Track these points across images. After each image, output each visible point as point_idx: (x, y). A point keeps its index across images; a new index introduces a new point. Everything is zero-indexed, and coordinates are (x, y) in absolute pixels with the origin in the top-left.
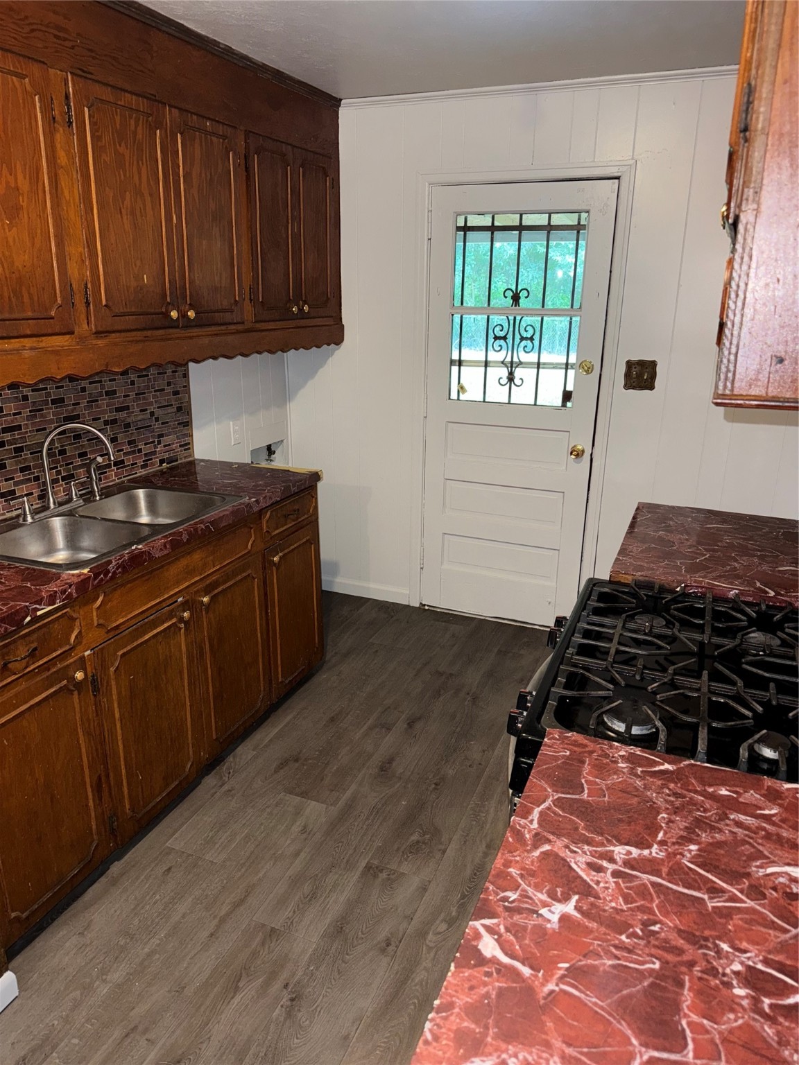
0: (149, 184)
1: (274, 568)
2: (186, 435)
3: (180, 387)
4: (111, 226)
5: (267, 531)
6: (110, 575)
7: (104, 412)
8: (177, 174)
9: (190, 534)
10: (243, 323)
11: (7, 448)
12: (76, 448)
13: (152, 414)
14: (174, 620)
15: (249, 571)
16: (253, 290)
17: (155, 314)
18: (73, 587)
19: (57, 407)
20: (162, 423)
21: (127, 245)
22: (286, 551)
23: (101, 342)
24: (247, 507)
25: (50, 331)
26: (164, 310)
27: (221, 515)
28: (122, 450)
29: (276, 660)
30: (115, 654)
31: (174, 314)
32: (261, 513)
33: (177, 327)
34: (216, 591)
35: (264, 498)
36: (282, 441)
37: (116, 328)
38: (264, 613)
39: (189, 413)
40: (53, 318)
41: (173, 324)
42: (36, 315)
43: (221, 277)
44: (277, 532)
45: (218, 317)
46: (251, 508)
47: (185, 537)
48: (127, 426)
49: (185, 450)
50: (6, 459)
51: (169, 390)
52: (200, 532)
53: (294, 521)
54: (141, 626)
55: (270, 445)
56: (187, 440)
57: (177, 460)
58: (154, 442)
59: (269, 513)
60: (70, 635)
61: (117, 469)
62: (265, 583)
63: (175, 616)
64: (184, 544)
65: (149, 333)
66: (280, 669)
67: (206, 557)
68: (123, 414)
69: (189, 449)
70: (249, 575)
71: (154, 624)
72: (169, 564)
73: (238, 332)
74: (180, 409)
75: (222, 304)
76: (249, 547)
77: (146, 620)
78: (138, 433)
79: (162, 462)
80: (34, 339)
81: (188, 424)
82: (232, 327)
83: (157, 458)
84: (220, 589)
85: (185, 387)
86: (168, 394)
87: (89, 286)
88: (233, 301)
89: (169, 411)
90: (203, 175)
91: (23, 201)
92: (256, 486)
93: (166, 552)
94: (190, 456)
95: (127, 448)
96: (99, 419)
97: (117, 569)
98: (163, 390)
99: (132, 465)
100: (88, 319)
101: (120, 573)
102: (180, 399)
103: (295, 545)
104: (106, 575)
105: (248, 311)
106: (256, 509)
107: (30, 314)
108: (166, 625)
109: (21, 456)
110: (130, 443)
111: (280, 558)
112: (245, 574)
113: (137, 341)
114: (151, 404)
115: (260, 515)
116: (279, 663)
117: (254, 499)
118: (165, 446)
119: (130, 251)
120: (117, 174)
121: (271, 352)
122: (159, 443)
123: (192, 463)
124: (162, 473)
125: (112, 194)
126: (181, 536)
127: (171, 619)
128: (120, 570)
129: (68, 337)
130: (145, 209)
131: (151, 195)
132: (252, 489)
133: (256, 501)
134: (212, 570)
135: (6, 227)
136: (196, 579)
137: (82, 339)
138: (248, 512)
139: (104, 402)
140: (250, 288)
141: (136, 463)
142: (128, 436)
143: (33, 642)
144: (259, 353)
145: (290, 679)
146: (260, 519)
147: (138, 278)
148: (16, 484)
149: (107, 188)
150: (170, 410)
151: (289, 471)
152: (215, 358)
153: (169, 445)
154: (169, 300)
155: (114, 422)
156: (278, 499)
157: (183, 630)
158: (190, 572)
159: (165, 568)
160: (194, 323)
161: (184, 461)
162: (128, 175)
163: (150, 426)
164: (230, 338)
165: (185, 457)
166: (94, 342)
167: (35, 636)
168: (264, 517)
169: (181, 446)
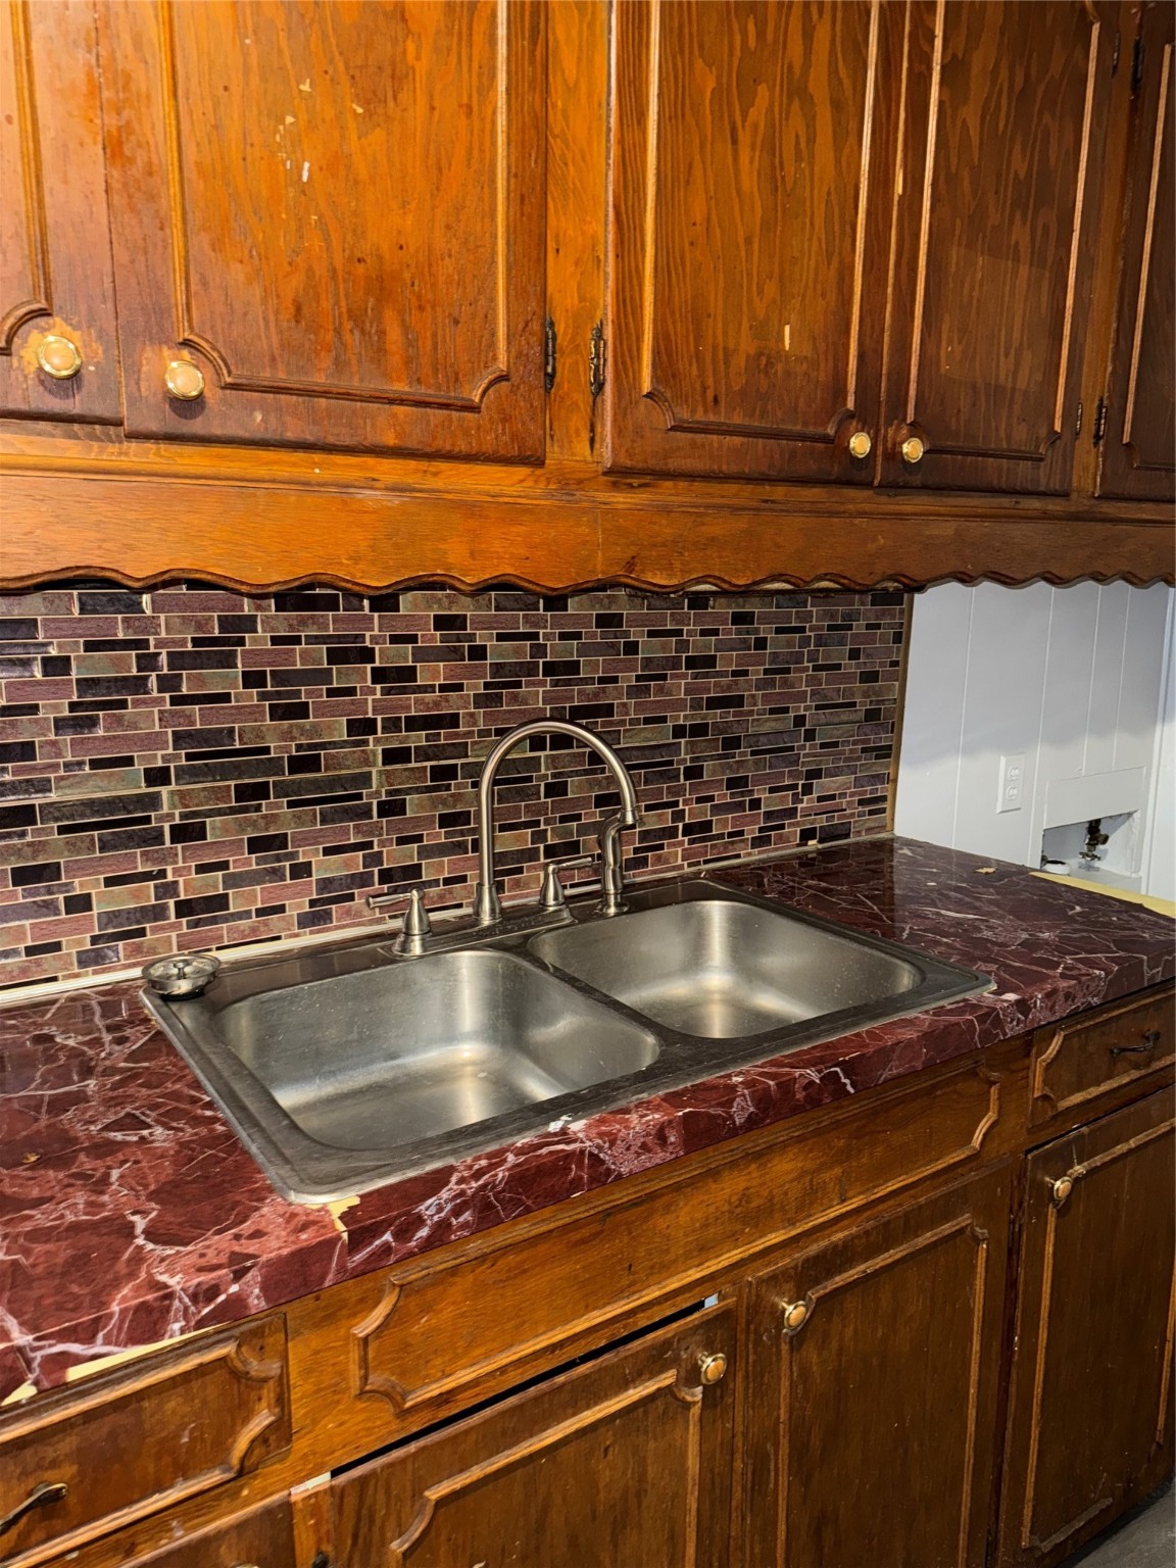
0: (833, 72)
1: (1051, 1211)
2: (879, 778)
3: (882, 664)
4: (698, 172)
5: (1045, 1097)
6: (424, 1232)
7: (679, 705)
8: (922, 58)
9: (763, 1099)
10: (1065, 495)
11: (413, 765)
12: (591, 785)
13: (800, 721)
14: (668, 1378)
15: (965, 1219)
16: (1109, 412)
17: (803, 438)
18: (254, 1276)
19: (555, 684)
20: (823, 746)
21: (741, 235)
22: (1098, 1160)
23: (621, 499)
24: (982, 1019)
25: (462, 446)
26: (831, 431)
27: (890, 1040)
28: (711, 798)
29: (1019, 1481)
30: (417, 1493)
31: (860, 444)
32: (1031, 1041)
33: (867, 485)
34: (839, 1280)
35: (1048, 996)
36: (1130, 815)
37: (673, 464)
38: (996, 1346)
39: (896, 728)
40: (473, 409)
41: (855, 473)
42: (422, 392)
43: (1017, 364)
44: (1077, 1098)
45: (994, 470)
46: (998, 1022)
47: (742, 1108)
48: (732, 743)
49: (871, 813)
50: (408, 791)
51: (850, 667)
52: (800, 1096)
53: (1137, 1067)
54: (537, 1399)
55: (1098, 821)
56: (881, 789)
57: (847, 836)
58: (795, 786)
59: (1056, 1043)
60: (233, 1433)
61: (691, 842)
62: (1013, 1251)
63: (675, 1362)
64: (735, 1132)
65: (780, 492)
66: (1028, 1512)
67: (819, 1170)
68: (729, 715)
69: (883, 811)
70: (961, 1231)
71: (590, 1393)
72: (677, 1188)
73: (1045, 516)
74: (872, 715)
75: (1009, 438)
76: (977, 1139)
77: (561, 1379)
78: (756, 762)
79: (807, 835)
80: (412, 464)
81: (888, 752)
82: (1035, 504)
83: (797, 824)
84: (853, 1274)
85: (895, 664)
86: (849, 678)
87: (609, 333)
88: (1043, 432)
89: (844, 718)
90: (1004, 74)
91: (418, 58)
92: (1030, 945)
93: (660, 1156)
94: (882, 828)
95: (723, 796)
96: (664, 720)
97: (457, 1212)
98: (838, 667)
99: (731, 835)
100: (592, 429)
101: (465, 1226)
102: (878, 693)
103: (1132, 1143)
104: (403, 1234)
105: (1087, 467)
106: (1012, 1029)
107: (401, 387)
108: (634, 1394)
109: (448, 788)
110: (732, 783)
111: (1076, 1181)
112: (947, 1228)
113: (736, 510)
114: (801, 697)
115: (1029, 1045)
116: (1030, 1493)
117: (1011, 997)
118: (820, 799)
119: (749, 253)
120: (736, 26)
121: (1133, 579)
122: (807, 789)
123: (886, 848)
124: (805, 861)
125: (711, 84)
126: (729, 1103)
127: (653, 1374)
128: (467, 1216)
129: (522, 471)
130: (811, 139)
131: (837, 105)
132: (1017, 955)
133: (1018, 1002)
134: (833, 1213)
135: (352, 125)
136: (774, 1238)
137: (570, 483)
138: (986, 1035)
139: (680, 683)
140: (1100, 407)
141: (741, 833)
142: (729, 766)
143: (54, 1464)
144: (1101, 578)
145: (1058, 1538)
146: (1028, 1055)
147: (764, 331)
148: (425, 852)
149: (699, 63)
150: (845, 715)
151: (1140, 908)
152: (967, 579)
153: (833, 797)
154: (850, 404)
155: (699, 730)
156: (1096, 1001)
157: (696, 1411)
158: (753, 1216)
159: (659, 1203)
160: (917, 479)
161: (864, 837)
162: (770, 36)
163: (792, 749)
164: (1019, 531)
165: (869, 830)
166: (602, 496)
167: (68, 1444)
168: (1040, 1053)
169: (861, 803)
